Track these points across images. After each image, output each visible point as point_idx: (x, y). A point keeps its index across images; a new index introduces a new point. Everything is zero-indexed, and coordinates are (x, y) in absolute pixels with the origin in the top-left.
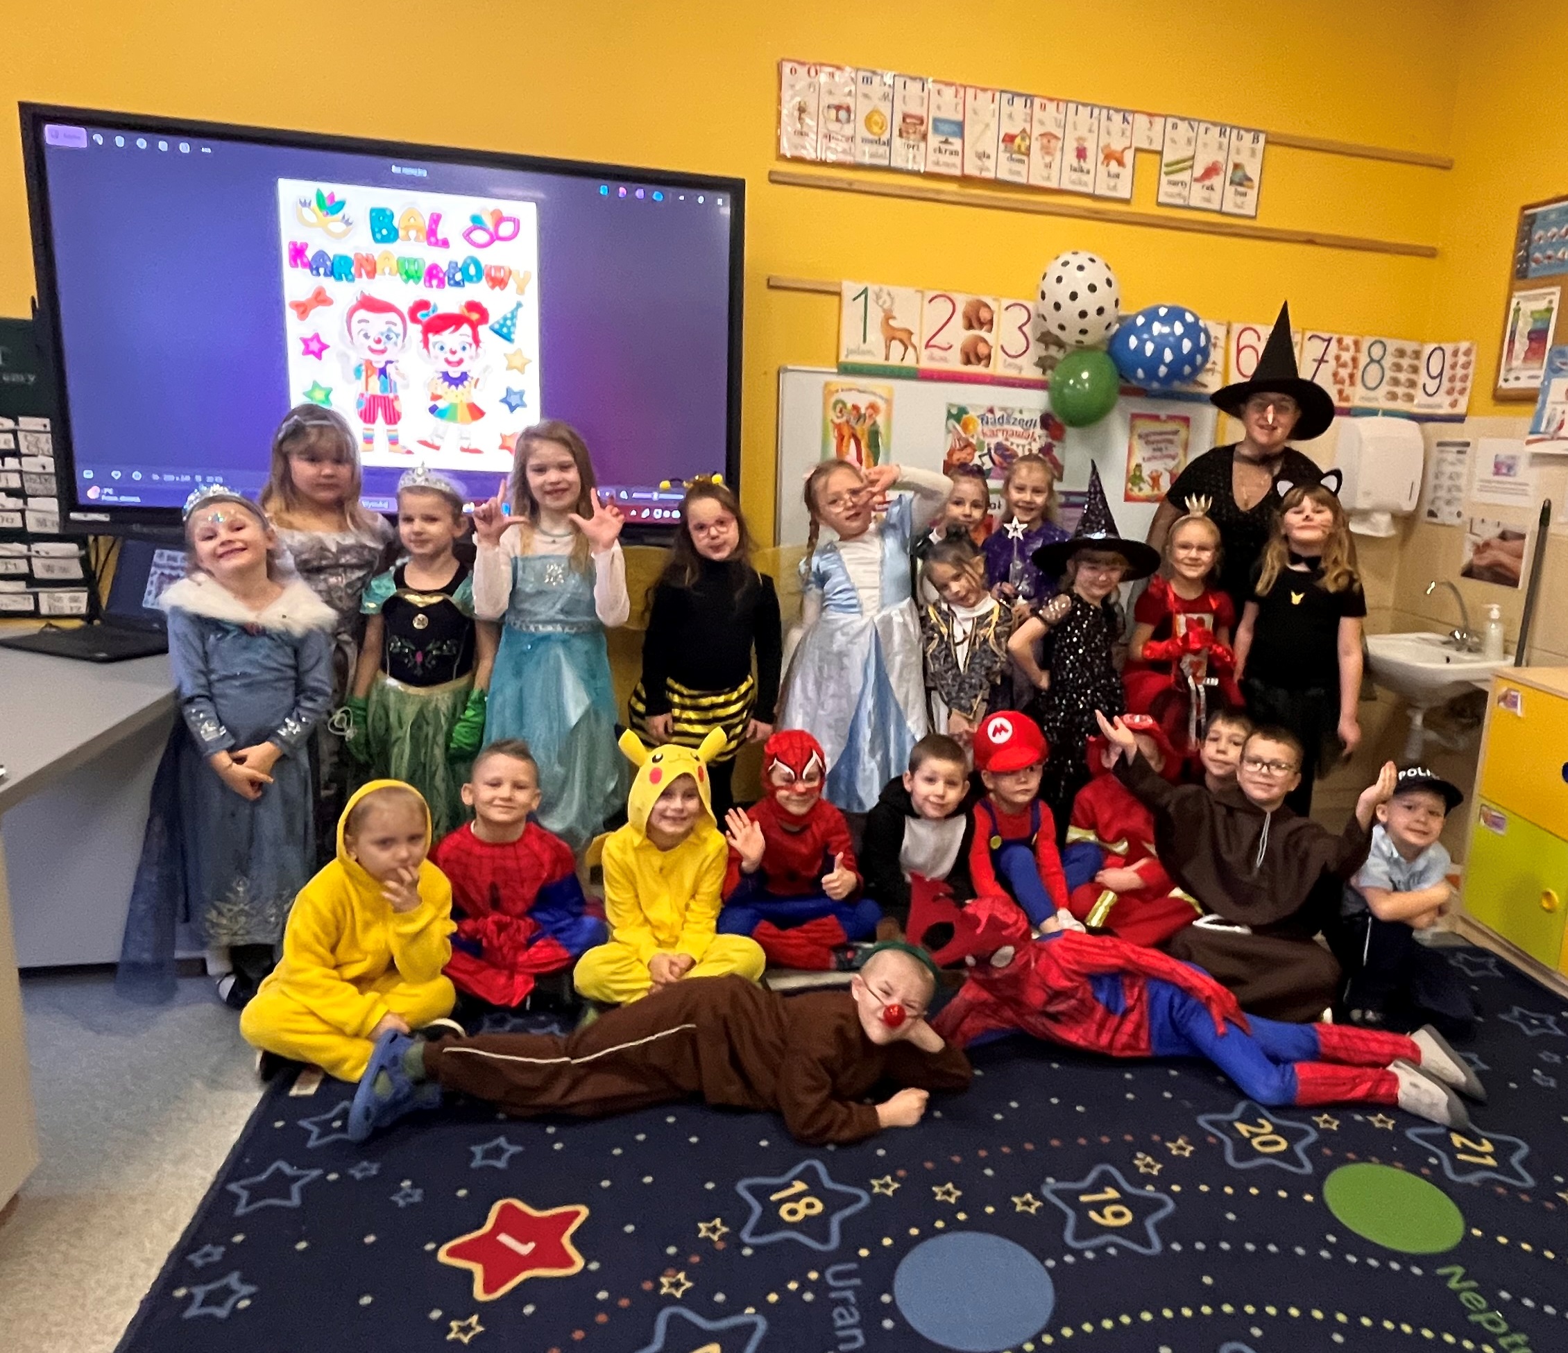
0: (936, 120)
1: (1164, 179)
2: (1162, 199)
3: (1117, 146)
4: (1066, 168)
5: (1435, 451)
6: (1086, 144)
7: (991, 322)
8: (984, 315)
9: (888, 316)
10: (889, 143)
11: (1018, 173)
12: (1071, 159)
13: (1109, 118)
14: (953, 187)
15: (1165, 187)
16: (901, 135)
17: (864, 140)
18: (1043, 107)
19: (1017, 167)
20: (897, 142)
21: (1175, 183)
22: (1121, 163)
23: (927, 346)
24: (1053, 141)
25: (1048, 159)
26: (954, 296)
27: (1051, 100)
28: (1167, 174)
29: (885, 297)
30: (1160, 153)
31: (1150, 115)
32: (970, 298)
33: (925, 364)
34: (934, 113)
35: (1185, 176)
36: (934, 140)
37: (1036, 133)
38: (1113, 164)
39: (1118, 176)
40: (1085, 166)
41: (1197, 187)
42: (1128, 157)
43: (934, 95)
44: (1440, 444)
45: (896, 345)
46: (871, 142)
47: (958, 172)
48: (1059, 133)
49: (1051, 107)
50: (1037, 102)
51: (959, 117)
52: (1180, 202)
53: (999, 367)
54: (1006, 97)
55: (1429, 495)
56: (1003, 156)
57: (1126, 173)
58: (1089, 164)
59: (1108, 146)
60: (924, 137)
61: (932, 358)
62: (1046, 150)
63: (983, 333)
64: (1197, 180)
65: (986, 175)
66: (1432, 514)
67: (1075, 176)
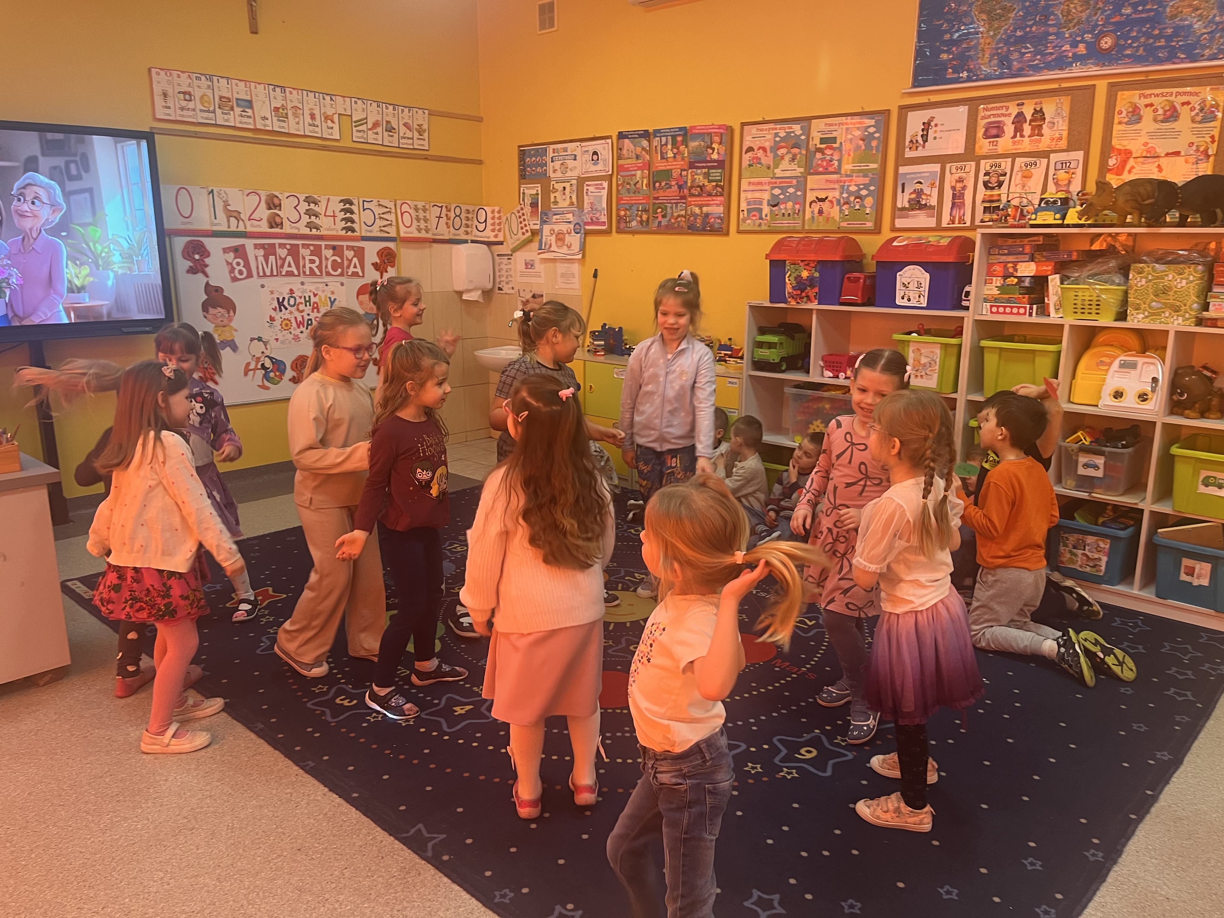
0: (237, 99)
1: (354, 129)
2: (354, 139)
3: (330, 112)
4: (306, 125)
5: (497, 258)
6: (315, 112)
7: (280, 205)
8: (276, 201)
9: (226, 204)
10: (214, 112)
11: (283, 127)
12: (308, 119)
13: (324, 99)
14: (249, 134)
15: (355, 134)
16: (219, 108)
17: (201, 111)
18: (291, 93)
19: (283, 124)
20: (218, 111)
21: (360, 131)
22: (333, 122)
23: (249, 220)
24: (299, 111)
25: (297, 120)
26: (259, 192)
27: (294, 89)
28: (356, 126)
29: (223, 194)
30: (351, 116)
31: (344, 97)
32: (268, 193)
33: (249, 229)
34: (236, 96)
35: (363, 128)
36: (238, 110)
37: (289, 107)
38: (329, 121)
39: (332, 128)
40: (316, 123)
41: (370, 132)
42: (336, 117)
43: (234, 86)
44: (498, 255)
45: (232, 219)
46: (205, 111)
47: (252, 127)
48: (300, 106)
49: (295, 92)
50: (287, 90)
51: (248, 98)
52: (363, 140)
53: (288, 229)
54: (271, 87)
55: (498, 280)
56: (275, 119)
57: (336, 127)
58: (317, 122)
59: (325, 113)
60: (232, 109)
61: (252, 226)
62: (295, 115)
63: (277, 211)
64: (370, 129)
65: (267, 128)
66: (500, 289)
67: (311, 128)
